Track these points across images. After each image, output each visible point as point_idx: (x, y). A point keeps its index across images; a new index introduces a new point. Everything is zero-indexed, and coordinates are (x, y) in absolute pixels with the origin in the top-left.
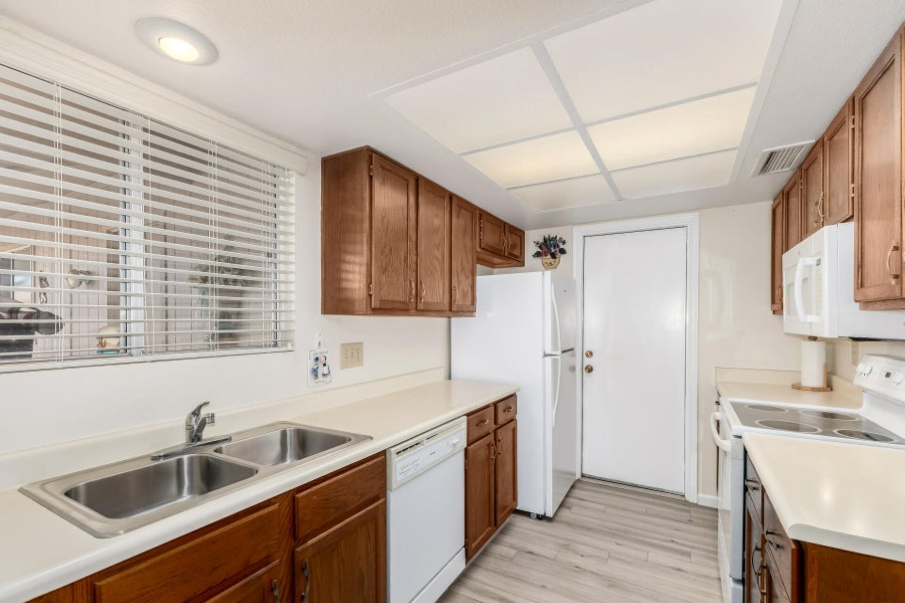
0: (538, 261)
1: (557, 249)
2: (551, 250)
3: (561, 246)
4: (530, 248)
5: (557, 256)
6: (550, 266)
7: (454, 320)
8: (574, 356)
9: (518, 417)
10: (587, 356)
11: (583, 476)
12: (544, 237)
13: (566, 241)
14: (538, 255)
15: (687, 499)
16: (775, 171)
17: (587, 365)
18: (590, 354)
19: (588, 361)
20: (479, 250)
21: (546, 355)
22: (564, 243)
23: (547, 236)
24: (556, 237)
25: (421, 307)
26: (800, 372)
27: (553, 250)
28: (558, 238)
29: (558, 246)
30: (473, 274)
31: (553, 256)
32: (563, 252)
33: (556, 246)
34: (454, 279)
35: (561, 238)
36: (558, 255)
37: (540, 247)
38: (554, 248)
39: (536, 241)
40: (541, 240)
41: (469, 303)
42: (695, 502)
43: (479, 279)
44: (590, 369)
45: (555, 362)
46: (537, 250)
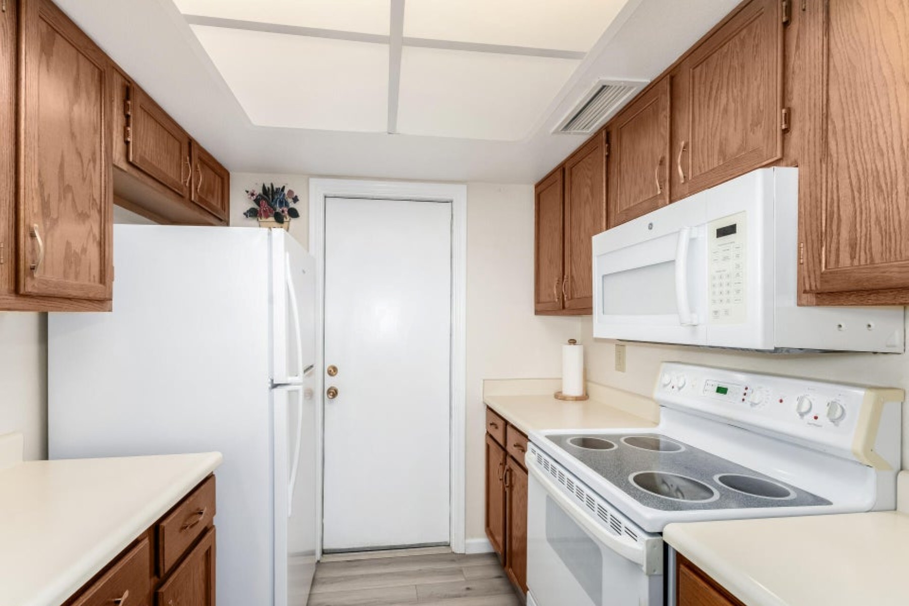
0: (252, 223)
1: (286, 209)
2: (275, 209)
3: (292, 205)
4: (239, 203)
5: (285, 220)
6: (271, 233)
8: (315, 375)
9: (217, 521)
10: (330, 374)
11: (324, 552)
12: (264, 187)
13: (299, 198)
14: (252, 213)
15: (453, 551)
16: (576, 131)
17: (329, 387)
18: (333, 371)
19: (330, 382)
20: (124, 166)
21: (275, 386)
22: (296, 199)
23: (268, 186)
24: (284, 188)
26: (561, 379)
27: (279, 210)
28: (286, 192)
29: (287, 204)
31: (279, 218)
32: (294, 214)
33: (283, 203)
35: (290, 192)
36: (287, 218)
37: (257, 201)
38: (281, 207)
39: (250, 190)
40: (259, 191)
42: (463, 552)
44: (333, 393)
46: (251, 205)
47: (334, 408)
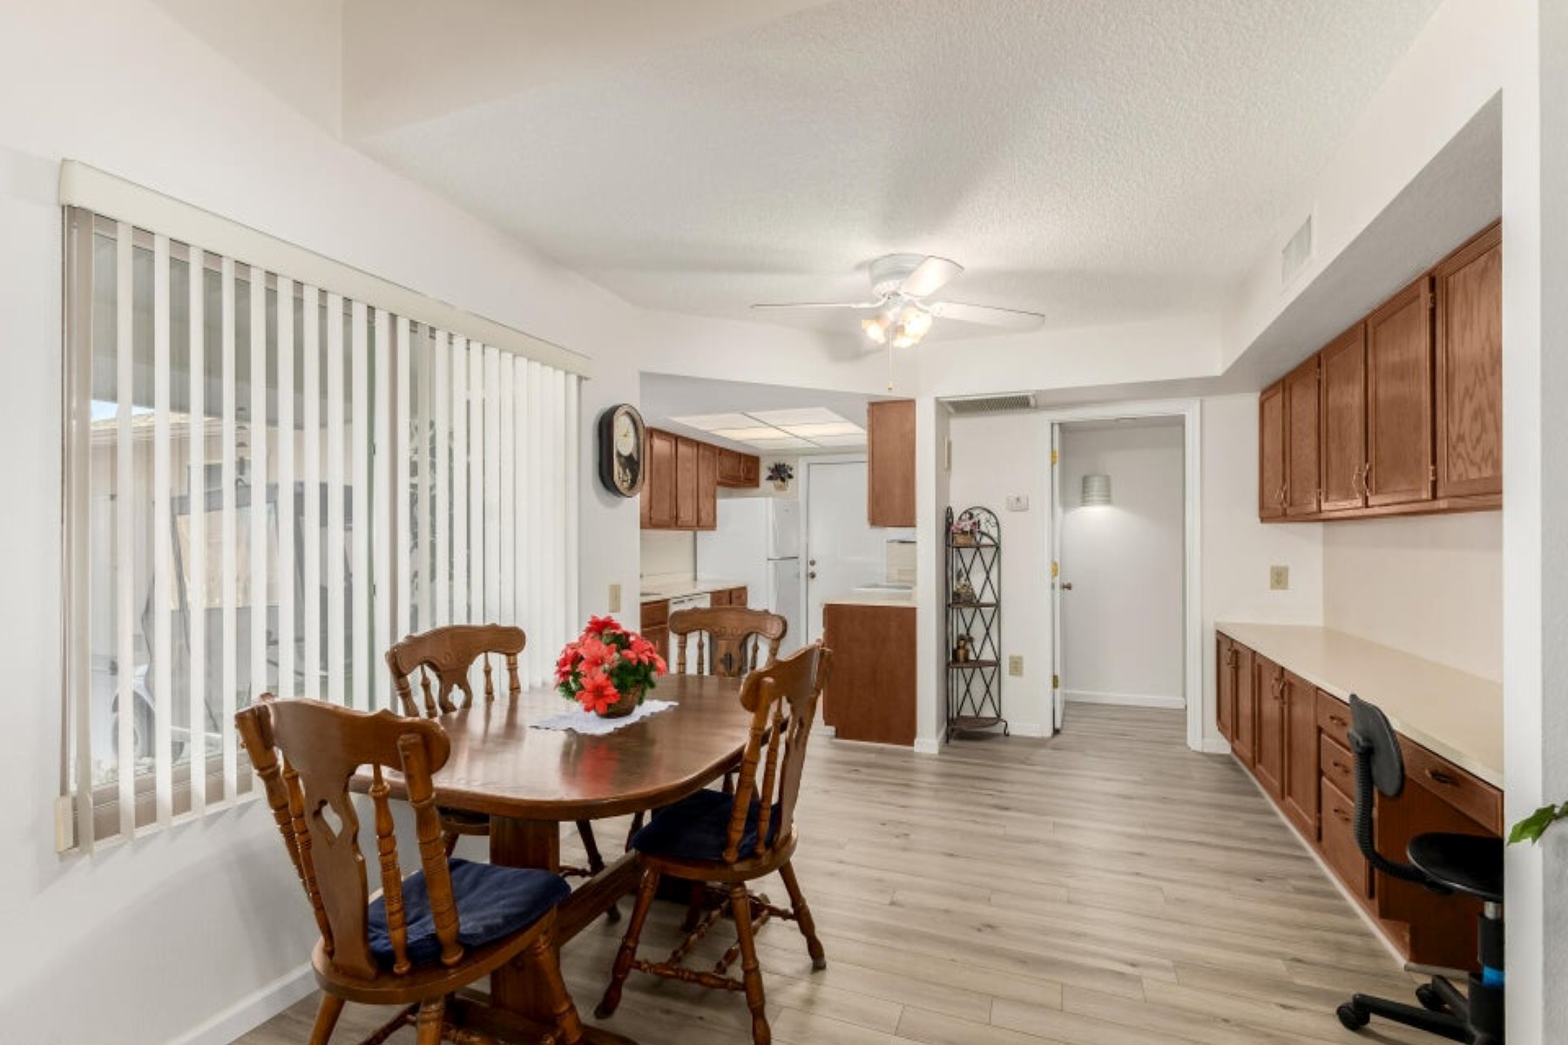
0: (771, 484)
1: (786, 474)
2: (781, 475)
3: (790, 472)
4: (764, 473)
5: (785, 480)
6: (779, 488)
7: (699, 534)
8: (798, 563)
10: (811, 564)
12: (775, 464)
13: (793, 468)
14: (770, 478)
17: (810, 572)
18: (813, 563)
19: (811, 569)
20: (719, 476)
21: (769, 559)
22: (791, 469)
23: (777, 464)
24: (785, 465)
25: (679, 523)
30: (715, 497)
31: (783, 480)
32: (790, 477)
33: (785, 471)
34: (701, 500)
35: (788, 466)
36: (787, 479)
37: (773, 471)
38: (783, 474)
39: (769, 467)
40: (773, 466)
41: (711, 519)
43: (720, 502)
44: (813, 576)
45: (776, 565)
46: (769, 474)
47: (812, 583)
